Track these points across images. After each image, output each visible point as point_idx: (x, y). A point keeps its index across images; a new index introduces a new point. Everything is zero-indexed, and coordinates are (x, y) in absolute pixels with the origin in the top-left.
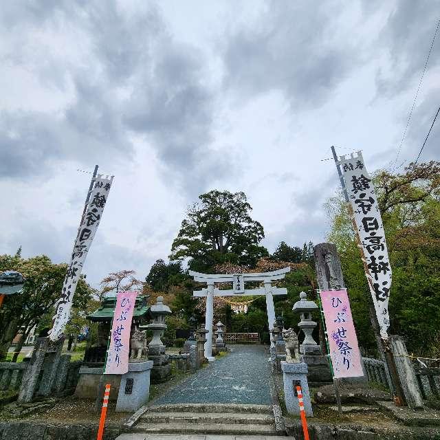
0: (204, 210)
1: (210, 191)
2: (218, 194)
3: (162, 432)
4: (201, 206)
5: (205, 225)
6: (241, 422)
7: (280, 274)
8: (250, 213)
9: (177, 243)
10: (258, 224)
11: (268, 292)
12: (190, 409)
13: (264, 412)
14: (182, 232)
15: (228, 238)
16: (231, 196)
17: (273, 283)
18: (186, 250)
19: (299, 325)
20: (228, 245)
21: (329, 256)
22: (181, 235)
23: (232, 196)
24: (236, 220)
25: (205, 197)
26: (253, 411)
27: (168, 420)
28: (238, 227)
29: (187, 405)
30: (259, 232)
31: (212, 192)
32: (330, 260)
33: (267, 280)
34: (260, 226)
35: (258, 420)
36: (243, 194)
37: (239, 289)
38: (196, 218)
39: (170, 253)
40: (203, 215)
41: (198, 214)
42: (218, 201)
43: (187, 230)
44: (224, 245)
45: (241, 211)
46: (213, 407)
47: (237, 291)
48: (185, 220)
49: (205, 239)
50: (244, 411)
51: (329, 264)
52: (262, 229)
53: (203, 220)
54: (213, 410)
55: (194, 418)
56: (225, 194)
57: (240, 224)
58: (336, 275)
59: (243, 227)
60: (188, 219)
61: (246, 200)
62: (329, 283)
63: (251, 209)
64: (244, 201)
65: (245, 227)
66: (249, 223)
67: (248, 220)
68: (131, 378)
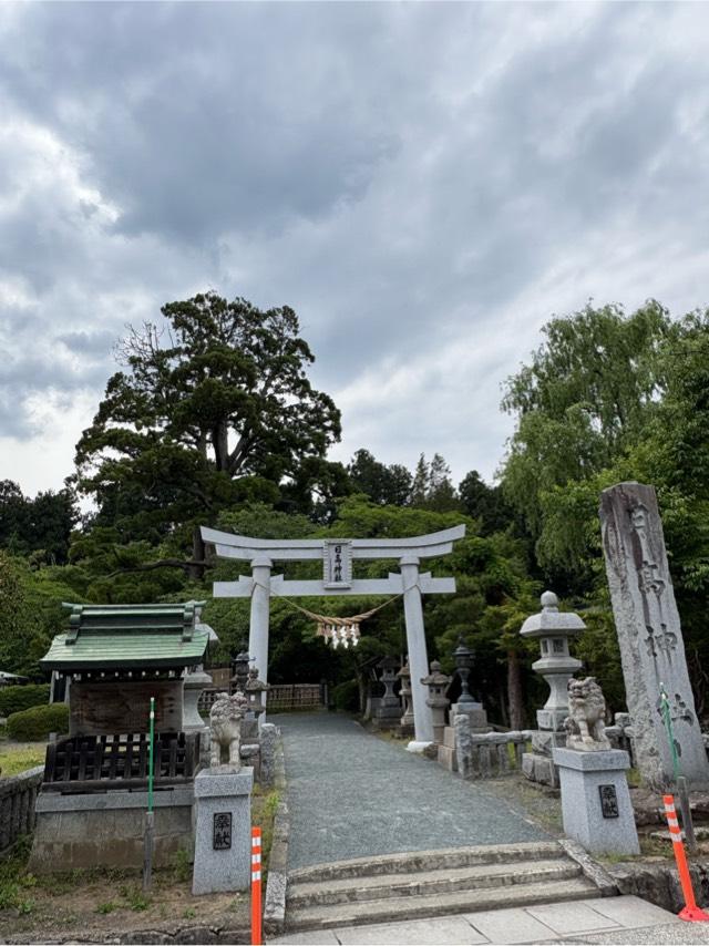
0: (177, 351)
1: (194, 295)
2: (218, 305)
3: (360, 921)
4: (168, 337)
6: (514, 881)
7: (441, 543)
8: (308, 371)
9: (92, 441)
10: (327, 401)
11: (411, 587)
12: (387, 868)
13: (546, 855)
14: (106, 411)
15: (245, 434)
16: (256, 317)
17: (425, 565)
19: (536, 666)
21: (641, 513)
22: (101, 418)
23: (258, 315)
25: (179, 312)
26: (526, 857)
27: (352, 896)
28: (274, 406)
29: (379, 859)
30: (328, 424)
31: (200, 299)
32: (642, 523)
33: (410, 557)
34: (332, 407)
35: (548, 874)
36: (289, 313)
37: (338, 579)
41: (159, 358)
46: (440, 858)
47: (334, 584)
48: (119, 376)
49: (176, 431)
50: (506, 858)
51: (640, 532)
52: (336, 415)
54: (441, 863)
55: (413, 884)
56: (238, 309)
57: (278, 397)
58: (654, 558)
59: (285, 406)
60: (128, 371)
61: (296, 332)
62: (640, 576)
63: (312, 359)
64: (289, 334)
65: (291, 407)
66: (302, 396)
67: (302, 387)
68: (226, 810)
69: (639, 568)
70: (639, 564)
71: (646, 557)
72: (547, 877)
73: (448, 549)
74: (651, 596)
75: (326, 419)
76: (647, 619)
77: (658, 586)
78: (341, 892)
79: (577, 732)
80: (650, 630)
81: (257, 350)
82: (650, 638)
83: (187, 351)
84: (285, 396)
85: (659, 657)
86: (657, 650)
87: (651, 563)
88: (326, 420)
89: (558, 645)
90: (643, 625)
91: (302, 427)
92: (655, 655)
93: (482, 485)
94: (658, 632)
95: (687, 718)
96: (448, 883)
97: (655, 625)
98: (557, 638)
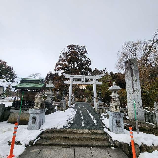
0: (69, 52)
1: (71, 45)
2: (74, 46)
3: (51, 145)
4: (67, 50)
5: (69, 58)
6: (92, 140)
8: (87, 55)
9: (57, 64)
10: (89, 59)
11: (94, 83)
15: (77, 64)
16: (80, 47)
18: (61, 67)
20: (77, 67)
21: (133, 65)
22: (59, 61)
24: (81, 57)
25: (69, 47)
27: (53, 138)
28: (82, 60)
31: (72, 45)
32: (134, 67)
36: (84, 47)
37: (83, 81)
38: (65, 55)
39: (55, 68)
40: (68, 54)
42: (74, 49)
43: (61, 60)
48: (61, 56)
49: (69, 64)
51: (133, 69)
52: (90, 61)
55: (68, 137)
56: (77, 46)
57: (82, 59)
62: (132, 78)
63: (87, 53)
64: (84, 50)
66: (86, 59)
67: (86, 57)
68: (36, 116)
69: (132, 76)
70: (132, 75)
71: (134, 74)
72: (99, 140)
73: (101, 78)
74: (134, 82)
75: (89, 62)
76: (133, 87)
77: (136, 80)
78: (51, 137)
79: (113, 108)
80: (133, 88)
81: (80, 52)
82: (133, 90)
85: (135, 95)
86: (134, 93)
87: (135, 75)
89: (115, 92)
90: (132, 87)
91: (86, 63)
92: (134, 94)
93: (113, 73)
94: (135, 89)
95: (140, 107)
96: (76, 138)
97: (135, 88)
98: (115, 91)
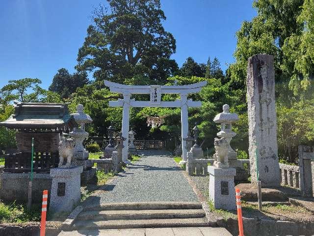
0: (112, 16)
5: (114, 33)
10: (171, 36)
11: (183, 104)
14: (88, 41)
15: (139, 49)
18: (94, 60)
19: (219, 134)
20: (138, 56)
21: (265, 68)
22: (86, 44)
24: (148, 30)
32: (265, 72)
34: (172, 38)
39: (77, 63)
40: (111, 21)
41: (106, 18)
42: (128, 5)
44: (134, 56)
45: (154, 20)
47: (153, 103)
48: (91, 27)
51: (263, 76)
52: (174, 42)
53: (112, 27)
57: (152, 34)
58: (268, 89)
59: (155, 38)
60: (94, 24)
61: (159, 7)
62: (260, 96)
63: (165, 18)
64: (157, 8)
65: (157, 39)
66: (161, 34)
67: (161, 30)
68: (64, 181)
69: (260, 92)
71: (264, 87)
74: (264, 106)
76: (261, 115)
77: (268, 101)
82: (261, 123)
83: (116, 16)
84: (154, 34)
85: (264, 131)
86: (264, 128)
87: (266, 91)
88: (170, 44)
90: (258, 117)
92: (262, 130)
94: (265, 121)
95: (273, 157)
98: (227, 123)
